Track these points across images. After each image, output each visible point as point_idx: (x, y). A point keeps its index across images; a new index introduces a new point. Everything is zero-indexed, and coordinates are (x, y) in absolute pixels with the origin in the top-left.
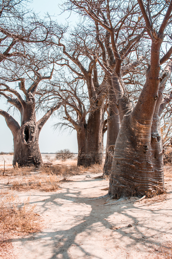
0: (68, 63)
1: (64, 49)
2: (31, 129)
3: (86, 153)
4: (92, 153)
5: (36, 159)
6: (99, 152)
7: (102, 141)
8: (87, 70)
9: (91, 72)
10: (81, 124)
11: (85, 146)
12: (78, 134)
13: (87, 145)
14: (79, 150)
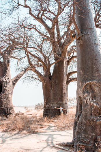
0: (35, 27)
1: (30, 10)
2: (4, 84)
3: (51, 104)
4: (57, 103)
5: (7, 109)
6: (64, 103)
7: (67, 92)
8: (51, 27)
9: (54, 29)
10: (46, 76)
11: (50, 96)
12: (43, 85)
13: (52, 95)
14: (44, 100)
